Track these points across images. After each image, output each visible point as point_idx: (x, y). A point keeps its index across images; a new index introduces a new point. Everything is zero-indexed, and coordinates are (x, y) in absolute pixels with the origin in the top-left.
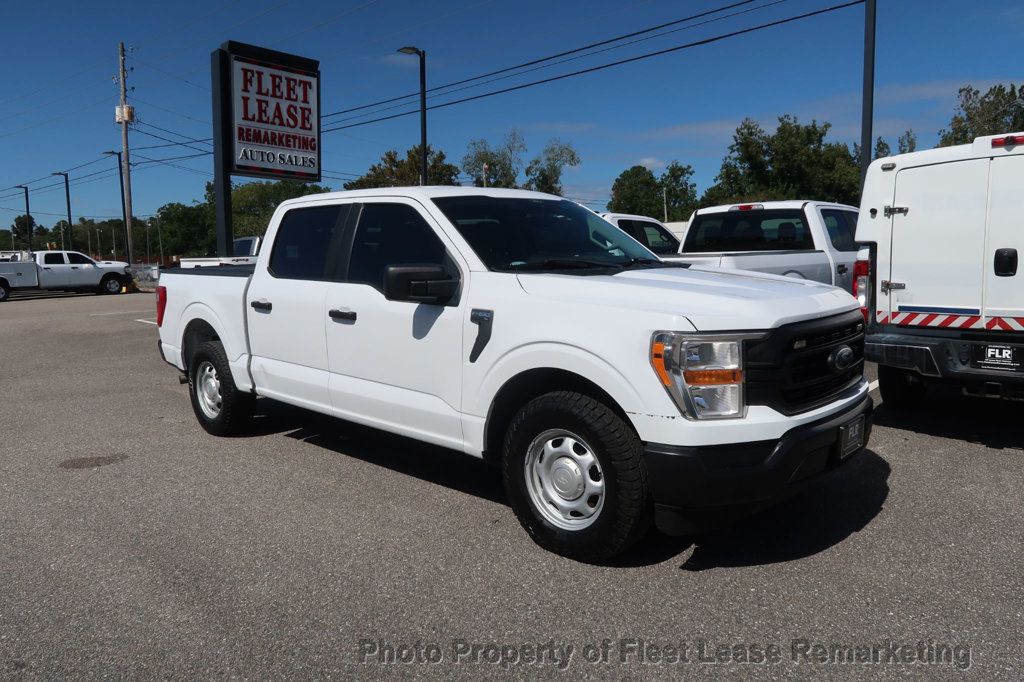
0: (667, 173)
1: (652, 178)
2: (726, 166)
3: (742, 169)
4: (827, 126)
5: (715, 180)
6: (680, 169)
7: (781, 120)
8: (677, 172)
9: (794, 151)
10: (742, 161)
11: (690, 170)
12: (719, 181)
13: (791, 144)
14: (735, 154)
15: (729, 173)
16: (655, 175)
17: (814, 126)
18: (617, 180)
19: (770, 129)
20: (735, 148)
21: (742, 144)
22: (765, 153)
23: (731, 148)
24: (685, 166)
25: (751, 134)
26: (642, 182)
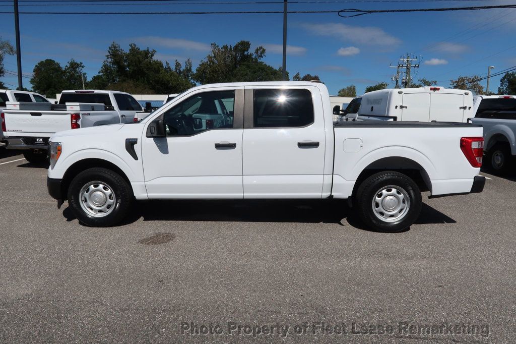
0: (68, 65)
1: (59, 67)
2: (105, 66)
3: (114, 67)
4: (154, 51)
5: (99, 73)
6: (76, 64)
7: (131, 46)
8: (74, 66)
9: (140, 62)
10: (114, 63)
11: (82, 65)
12: (101, 74)
13: (138, 58)
14: (110, 60)
15: (106, 69)
16: (61, 65)
17: (148, 50)
18: (36, 66)
19: (126, 50)
20: (109, 57)
21: (113, 55)
22: (125, 61)
23: (107, 56)
24: (79, 63)
25: (117, 50)
26: (53, 69)
